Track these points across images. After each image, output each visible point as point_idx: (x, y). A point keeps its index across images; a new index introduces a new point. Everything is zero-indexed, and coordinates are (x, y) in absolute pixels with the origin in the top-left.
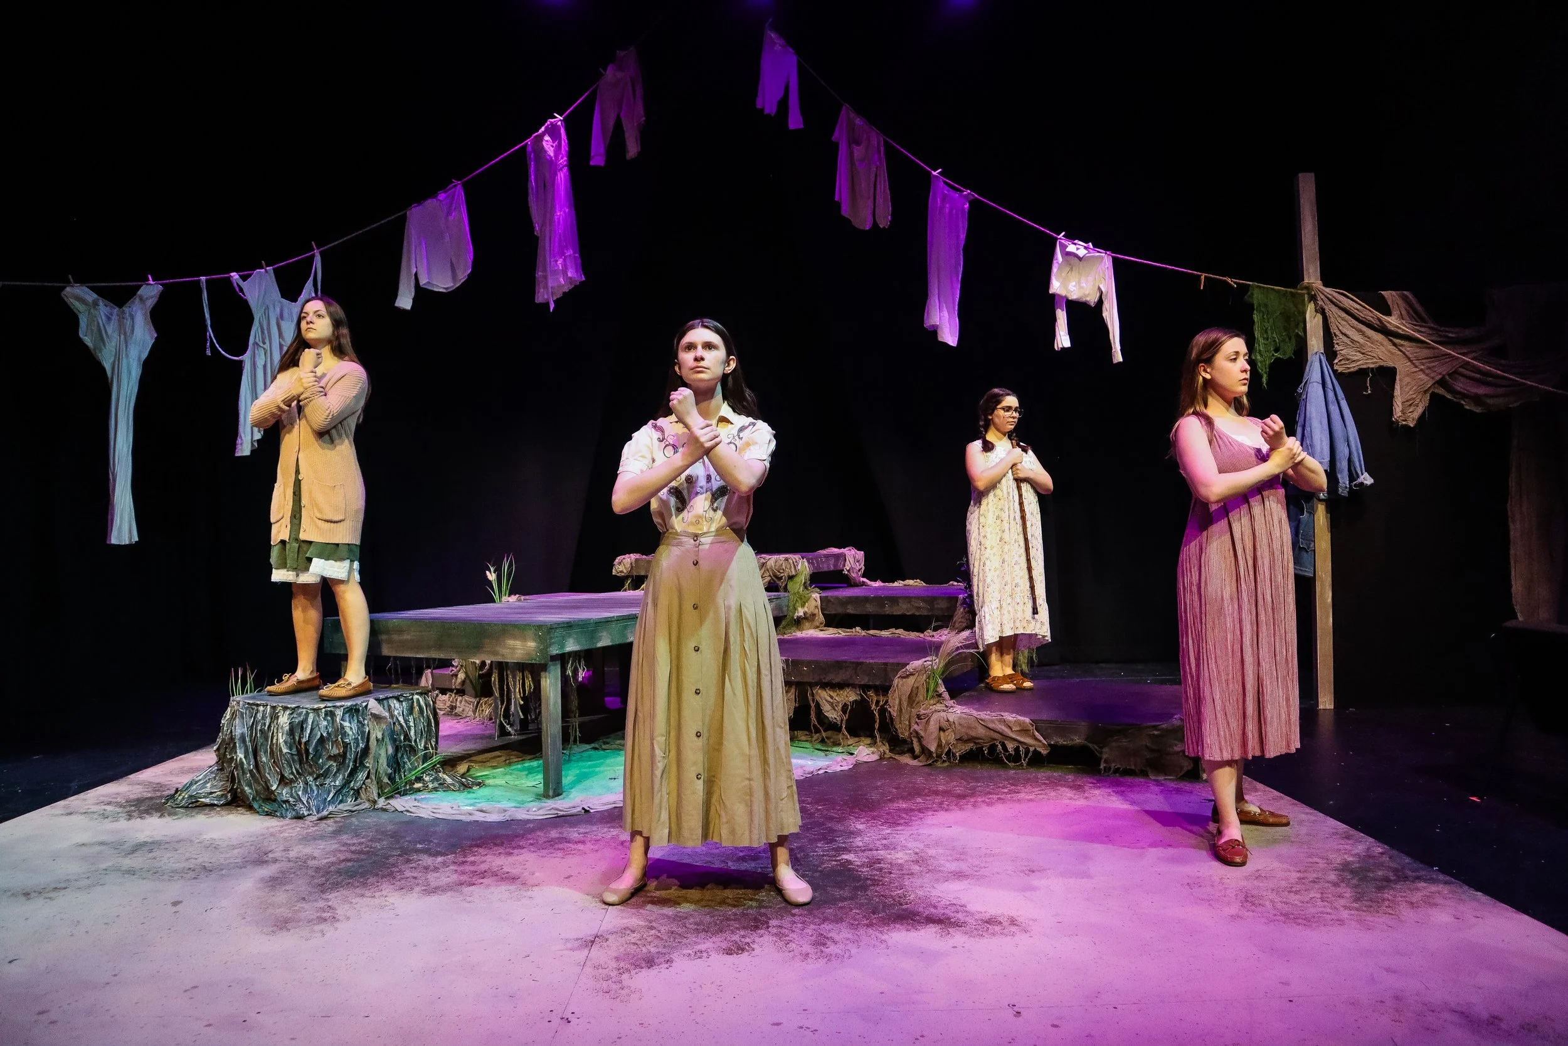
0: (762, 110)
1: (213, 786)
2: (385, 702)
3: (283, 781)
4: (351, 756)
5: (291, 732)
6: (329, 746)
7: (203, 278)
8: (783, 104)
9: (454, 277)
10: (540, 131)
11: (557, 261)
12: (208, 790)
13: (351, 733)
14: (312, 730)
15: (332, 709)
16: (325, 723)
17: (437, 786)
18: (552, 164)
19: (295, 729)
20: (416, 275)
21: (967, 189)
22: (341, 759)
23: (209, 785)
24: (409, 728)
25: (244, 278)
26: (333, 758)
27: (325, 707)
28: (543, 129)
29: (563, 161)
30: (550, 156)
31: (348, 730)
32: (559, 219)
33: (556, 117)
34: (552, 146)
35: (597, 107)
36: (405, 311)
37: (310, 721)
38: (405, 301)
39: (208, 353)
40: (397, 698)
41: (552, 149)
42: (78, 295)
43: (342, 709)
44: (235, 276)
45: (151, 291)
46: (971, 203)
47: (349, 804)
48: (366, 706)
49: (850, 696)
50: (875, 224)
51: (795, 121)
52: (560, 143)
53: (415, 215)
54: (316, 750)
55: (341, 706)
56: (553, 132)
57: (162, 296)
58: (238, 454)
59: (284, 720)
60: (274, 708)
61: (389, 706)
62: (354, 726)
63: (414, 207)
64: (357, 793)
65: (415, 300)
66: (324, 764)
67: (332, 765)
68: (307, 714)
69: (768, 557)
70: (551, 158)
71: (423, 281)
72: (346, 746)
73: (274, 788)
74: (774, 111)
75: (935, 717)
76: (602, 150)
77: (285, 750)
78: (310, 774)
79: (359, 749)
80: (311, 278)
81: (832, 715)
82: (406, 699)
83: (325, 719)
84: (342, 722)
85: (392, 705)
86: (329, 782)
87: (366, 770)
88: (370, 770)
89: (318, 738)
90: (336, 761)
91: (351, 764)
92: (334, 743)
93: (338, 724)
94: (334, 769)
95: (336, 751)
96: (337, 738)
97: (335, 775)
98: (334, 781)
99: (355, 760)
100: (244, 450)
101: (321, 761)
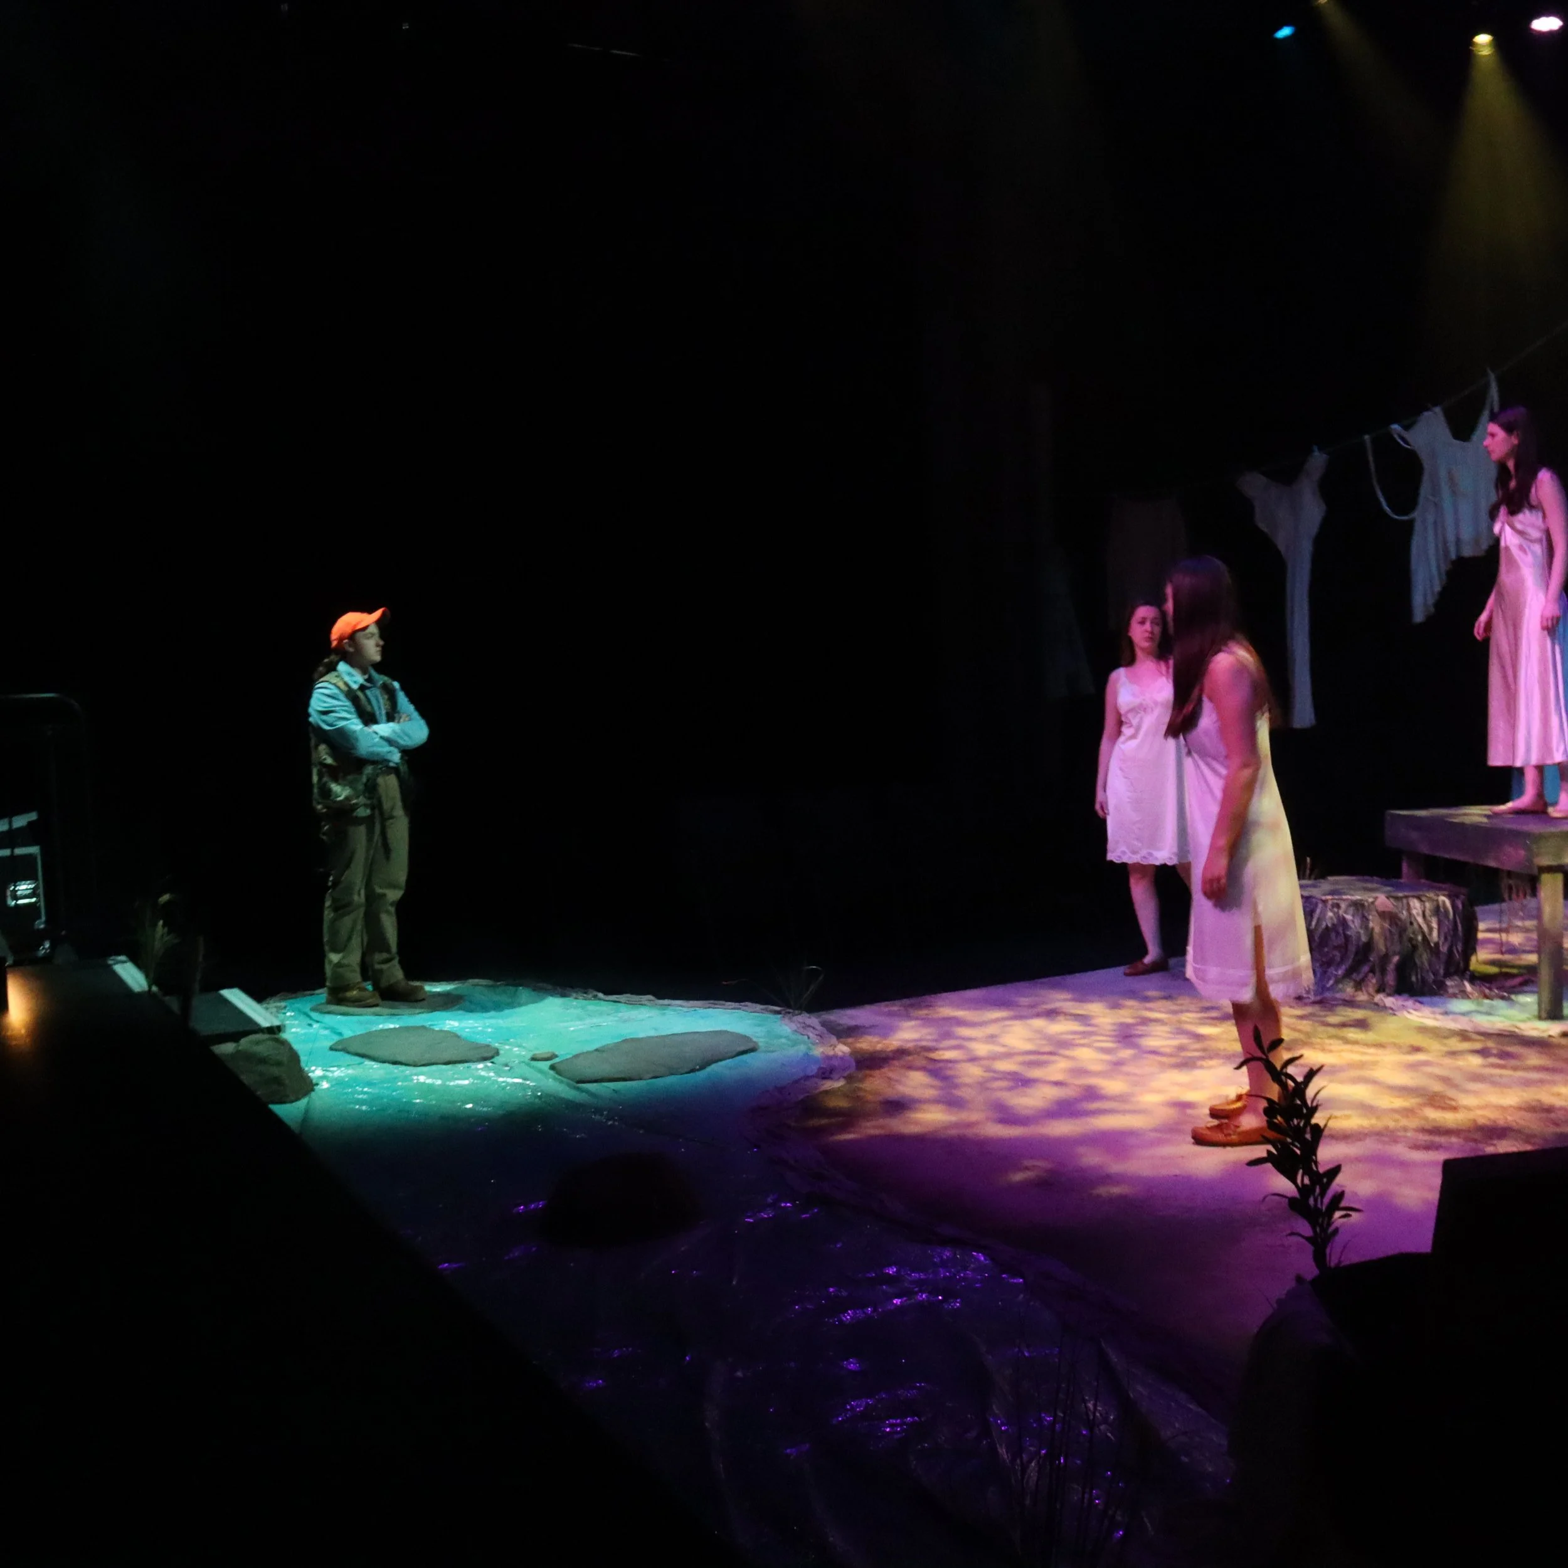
2: (1405, 901)
4: (1352, 949)
6: (1333, 935)
7: (1367, 437)
13: (1353, 926)
15: (1338, 902)
17: (1457, 992)
22: (1343, 949)
24: (1431, 929)
25: (1407, 428)
26: (1335, 948)
27: (1332, 899)
31: (1350, 924)
40: (1419, 897)
42: (1254, 484)
43: (1347, 902)
44: (1395, 427)
45: (1318, 460)
48: (1373, 901)
55: (1347, 900)
58: (1414, 622)
61: (1408, 904)
62: (1358, 920)
64: (1358, 986)
72: (1347, 938)
79: (1361, 943)
82: (1430, 899)
83: (1331, 910)
84: (1345, 915)
85: (1411, 904)
86: (1332, 970)
87: (1371, 964)
88: (1374, 966)
89: (1324, 926)
90: (1340, 952)
91: (1352, 956)
92: (1337, 933)
93: (1341, 915)
94: (1338, 959)
95: (1340, 941)
96: (1340, 930)
97: (1339, 965)
98: (1336, 970)
99: (1357, 954)
100: (1419, 616)
101: (1326, 950)
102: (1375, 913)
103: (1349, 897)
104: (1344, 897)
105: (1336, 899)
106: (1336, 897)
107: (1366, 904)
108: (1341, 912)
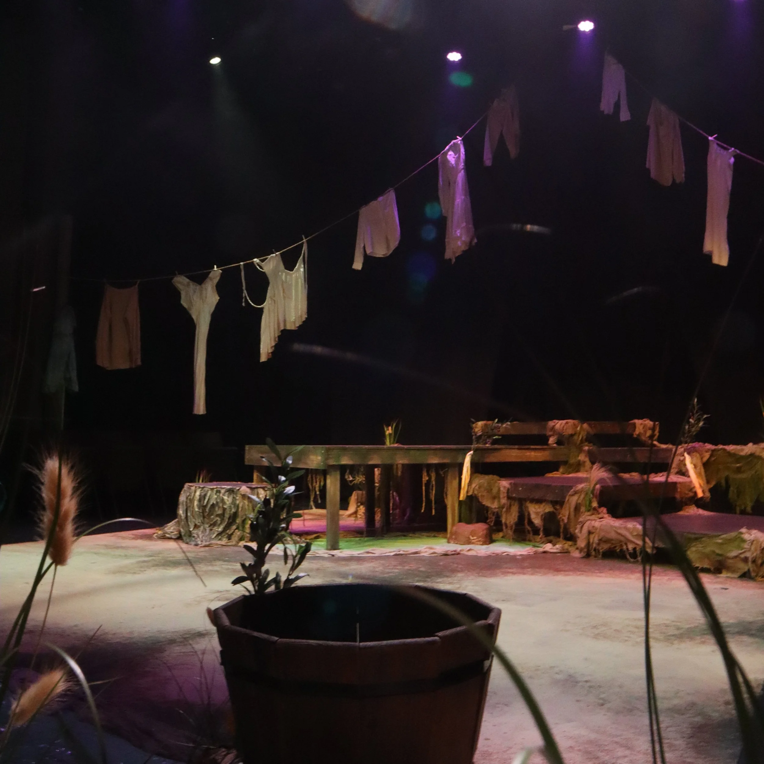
0: (603, 112)
1: (174, 529)
2: (255, 490)
3: (196, 526)
4: (227, 516)
5: (200, 500)
6: (217, 509)
7: (242, 263)
8: (617, 106)
9: (388, 247)
10: (446, 149)
11: (456, 231)
12: (171, 530)
13: (227, 503)
14: (209, 499)
16: (216, 496)
18: (454, 170)
19: (202, 498)
20: (364, 247)
21: (732, 147)
22: (222, 516)
23: (172, 528)
25: (262, 261)
26: (218, 515)
27: (216, 488)
28: (447, 147)
29: (462, 165)
30: (451, 164)
31: (226, 501)
32: (458, 205)
33: (458, 139)
34: (454, 158)
35: (487, 129)
36: (358, 271)
37: (208, 495)
38: (358, 265)
39: (243, 304)
40: (263, 488)
41: (454, 159)
42: (181, 282)
43: (225, 489)
44: (257, 259)
45: (217, 271)
46: (735, 157)
47: (224, 541)
48: (239, 489)
49: (548, 508)
50: (674, 181)
51: (625, 116)
52: (459, 155)
53: (365, 212)
54: (210, 511)
55: (225, 488)
56: (455, 149)
57: (222, 275)
58: (261, 361)
59: (198, 493)
60: (196, 487)
62: (230, 499)
63: (364, 207)
64: (229, 537)
65: (364, 264)
66: (213, 519)
67: (217, 520)
68: (208, 491)
69: (557, 421)
70: (452, 165)
71: (368, 252)
72: (224, 510)
73: (191, 529)
74: (612, 110)
75: (587, 524)
76: (490, 156)
77: (197, 510)
78: (207, 524)
79: (232, 512)
80: (301, 257)
81: (537, 521)
83: (216, 494)
84: (223, 496)
85: (259, 492)
86: (215, 528)
87: (237, 525)
88: (239, 525)
89: (211, 503)
90: (220, 518)
91: (227, 520)
92: (219, 507)
93: (221, 497)
94: (219, 522)
95: (220, 512)
96: (221, 505)
97: (219, 525)
98: (218, 528)
99: (229, 519)
100: (263, 358)
101: (212, 517)
102: (239, 496)
103: (226, 487)
104: (223, 487)
105: (219, 488)
106: (219, 487)
107: (235, 490)
108: (221, 495)
